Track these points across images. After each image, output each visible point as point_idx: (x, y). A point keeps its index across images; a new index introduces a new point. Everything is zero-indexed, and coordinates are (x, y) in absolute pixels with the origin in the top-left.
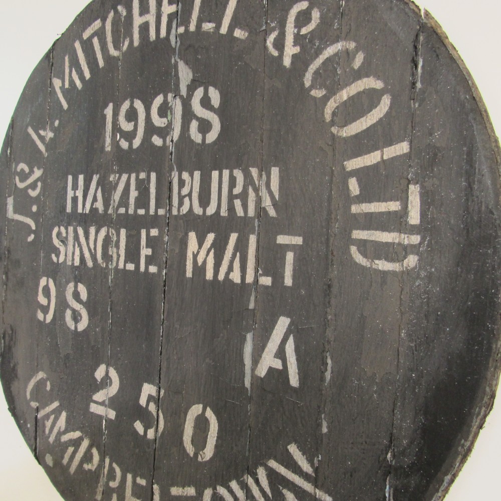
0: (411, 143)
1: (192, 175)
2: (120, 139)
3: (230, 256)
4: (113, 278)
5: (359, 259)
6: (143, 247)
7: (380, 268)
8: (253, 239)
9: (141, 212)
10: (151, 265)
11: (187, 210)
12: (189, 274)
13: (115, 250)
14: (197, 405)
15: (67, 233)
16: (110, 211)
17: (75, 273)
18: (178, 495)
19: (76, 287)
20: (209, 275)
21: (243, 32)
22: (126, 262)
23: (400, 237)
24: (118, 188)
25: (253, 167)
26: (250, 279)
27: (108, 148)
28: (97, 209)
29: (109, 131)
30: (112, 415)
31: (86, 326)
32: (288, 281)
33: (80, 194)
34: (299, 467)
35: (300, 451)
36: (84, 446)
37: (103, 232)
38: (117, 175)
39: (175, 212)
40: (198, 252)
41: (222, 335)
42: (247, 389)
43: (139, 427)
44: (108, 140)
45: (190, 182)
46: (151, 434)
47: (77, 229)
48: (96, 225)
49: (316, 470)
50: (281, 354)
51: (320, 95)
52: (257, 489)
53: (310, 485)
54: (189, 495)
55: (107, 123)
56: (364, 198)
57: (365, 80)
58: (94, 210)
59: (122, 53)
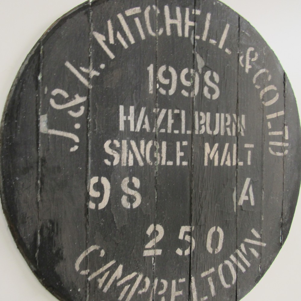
0: (285, 112)
1: (206, 114)
2: (159, 88)
3: (226, 154)
4: (158, 171)
5: (272, 152)
6: (178, 152)
7: (278, 155)
8: (235, 146)
9: (176, 132)
10: (183, 161)
11: (204, 132)
12: (206, 164)
13: (159, 154)
14: (213, 228)
15: (121, 144)
16: (154, 131)
17: (130, 171)
18: (205, 275)
19: (131, 179)
20: (216, 164)
21: (229, 51)
22: (167, 161)
23: (283, 144)
24: (159, 117)
25: (234, 114)
26: (234, 163)
27: (151, 92)
28: (145, 129)
29: (151, 82)
30: (159, 252)
31: (139, 203)
32: (249, 163)
33: (131, 118)
34: (255, 237)
35: (255, 230)
36: (139, 280)
37: (150, 144)
38: (158, 109)
39: (196, 132)
40: (210, 153)
41: (223, 191)
42: (235, 212)
43: (179, 252)
44: (151, 87)
45: (205, 118)
46: (187, 252)
47: (130, 142)
48: (145, 139)
49: (261, 235)
50: (248, 194)
51: (258, 88)
52: (241, 253)
53: (259, 242)
54: (211, 272)
55: (150, 76)
56: (273, 130)
57: (272, 86)
58: (143, 130)
59: (158, 35)
